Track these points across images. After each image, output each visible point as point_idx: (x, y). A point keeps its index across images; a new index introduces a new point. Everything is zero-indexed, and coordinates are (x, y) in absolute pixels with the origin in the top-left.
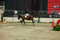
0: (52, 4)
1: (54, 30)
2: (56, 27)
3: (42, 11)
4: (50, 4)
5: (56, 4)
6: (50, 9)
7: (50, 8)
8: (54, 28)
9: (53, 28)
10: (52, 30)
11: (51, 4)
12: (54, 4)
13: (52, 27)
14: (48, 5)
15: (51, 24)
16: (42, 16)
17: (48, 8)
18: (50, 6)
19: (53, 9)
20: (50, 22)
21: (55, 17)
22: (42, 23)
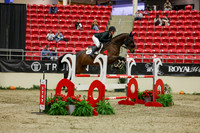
0: (40, 27)
1: (46, 112)
2: (52, 103)
3: (7, 50)
4: (33, 27)
5: (55, 28)
6: (34, 45)
7: (34, 39)
8: (48, 106)
9: (43, 108)
10: (40, 113)
11: (36, 27)
12: (48, 28)
13: (41, 103)
14: (28, 29)
15: (38, 93)
16: (6, 67)
17: (29, 38)
18: (34, 33)
19: (43, 45)
20: (35, 88)
21: (50, 71)
22: (9, 89)
